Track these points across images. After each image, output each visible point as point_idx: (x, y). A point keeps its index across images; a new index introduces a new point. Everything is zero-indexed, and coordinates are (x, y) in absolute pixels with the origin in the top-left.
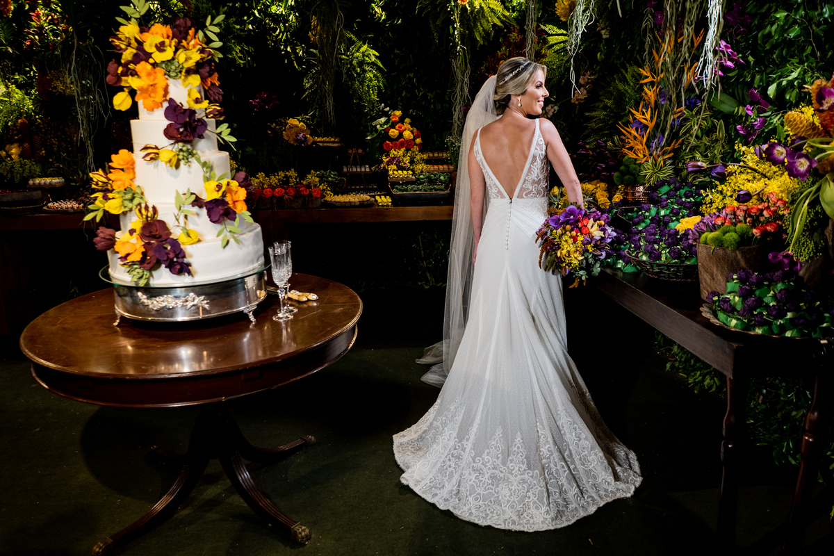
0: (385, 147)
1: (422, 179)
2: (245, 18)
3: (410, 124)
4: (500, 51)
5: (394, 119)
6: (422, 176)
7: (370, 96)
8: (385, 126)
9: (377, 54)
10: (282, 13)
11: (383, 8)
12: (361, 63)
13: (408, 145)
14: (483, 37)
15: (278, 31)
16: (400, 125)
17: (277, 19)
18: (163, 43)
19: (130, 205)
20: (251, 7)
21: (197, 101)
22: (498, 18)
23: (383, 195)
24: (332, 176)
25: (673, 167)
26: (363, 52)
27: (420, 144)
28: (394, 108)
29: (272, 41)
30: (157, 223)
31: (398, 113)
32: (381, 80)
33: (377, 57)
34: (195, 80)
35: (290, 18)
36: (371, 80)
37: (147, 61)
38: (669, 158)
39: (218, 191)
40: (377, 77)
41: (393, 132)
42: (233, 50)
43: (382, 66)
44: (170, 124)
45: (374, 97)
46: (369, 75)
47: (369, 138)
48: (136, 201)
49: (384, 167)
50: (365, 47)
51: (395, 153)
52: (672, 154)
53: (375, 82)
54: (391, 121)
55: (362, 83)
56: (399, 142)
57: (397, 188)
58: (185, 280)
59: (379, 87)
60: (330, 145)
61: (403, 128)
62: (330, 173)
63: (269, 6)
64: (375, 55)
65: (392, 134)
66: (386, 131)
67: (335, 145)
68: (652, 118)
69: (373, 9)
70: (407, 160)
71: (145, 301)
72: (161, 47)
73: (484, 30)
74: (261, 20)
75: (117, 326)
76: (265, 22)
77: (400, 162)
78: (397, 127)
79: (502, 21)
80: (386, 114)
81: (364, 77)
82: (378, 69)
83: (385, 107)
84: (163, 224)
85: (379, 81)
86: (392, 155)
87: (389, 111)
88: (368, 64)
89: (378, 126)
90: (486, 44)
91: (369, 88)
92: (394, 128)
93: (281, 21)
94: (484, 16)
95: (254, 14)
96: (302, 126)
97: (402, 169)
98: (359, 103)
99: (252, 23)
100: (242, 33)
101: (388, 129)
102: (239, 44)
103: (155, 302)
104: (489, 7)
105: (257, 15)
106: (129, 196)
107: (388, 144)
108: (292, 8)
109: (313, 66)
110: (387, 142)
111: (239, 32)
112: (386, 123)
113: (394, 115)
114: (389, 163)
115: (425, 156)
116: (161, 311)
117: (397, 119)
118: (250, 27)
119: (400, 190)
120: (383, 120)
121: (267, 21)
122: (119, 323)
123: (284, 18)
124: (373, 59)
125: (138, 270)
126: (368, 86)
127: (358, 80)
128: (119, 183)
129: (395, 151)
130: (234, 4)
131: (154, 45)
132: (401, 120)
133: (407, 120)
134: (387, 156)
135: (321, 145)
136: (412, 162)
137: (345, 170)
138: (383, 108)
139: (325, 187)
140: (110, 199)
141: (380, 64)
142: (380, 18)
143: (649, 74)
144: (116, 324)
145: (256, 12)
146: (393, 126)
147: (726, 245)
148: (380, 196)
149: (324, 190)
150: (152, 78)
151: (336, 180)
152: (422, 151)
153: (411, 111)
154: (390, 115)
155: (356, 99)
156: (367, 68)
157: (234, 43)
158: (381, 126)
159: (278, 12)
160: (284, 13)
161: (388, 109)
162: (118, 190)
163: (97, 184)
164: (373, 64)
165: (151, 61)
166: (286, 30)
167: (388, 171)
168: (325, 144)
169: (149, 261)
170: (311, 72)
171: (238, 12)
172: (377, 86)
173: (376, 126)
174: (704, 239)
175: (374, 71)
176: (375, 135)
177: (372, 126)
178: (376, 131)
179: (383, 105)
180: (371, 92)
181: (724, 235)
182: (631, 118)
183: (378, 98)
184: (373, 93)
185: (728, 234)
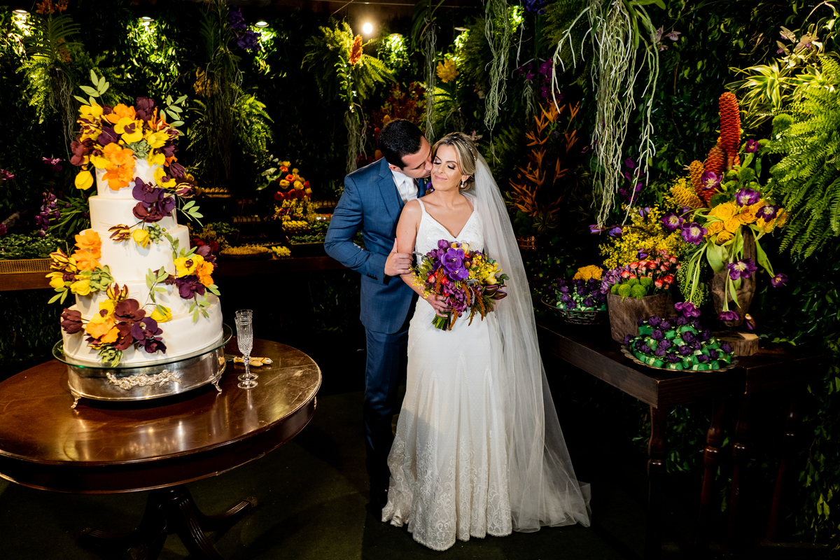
0: (276, 198)
1: (317, 229)
2: (123, 66)
3: (298, 174)
4: (384, 107)
5: (283, 170)
6: (315, 226)
7: (259, 147)
8: (275, 177)
9: (264, 106)
10: (162, 63)
11: (267, 61)
12: (249, 114)
13: (299, 195)
14: (365, 92)
15: (159, 80)
16: (289, 175)
17: (156, 68)
18: (133, 126)
19: (98, 286)
20: (128, 56)
21: (164, 180)
22: (379, 74)
23: (279, 245)
24: (225, 227)
26: (250, 105)
27: (311, 194)
28: (282, 159)
29: (153, 91)
30: (128, 303)
31: (287, 164)
32: (269, 131)
33: (263, 109)
34: (161, 159)
35: (171, 68)
36: (259, 132)
37: (116, 142)
38: (556, 212)
39: (188, 267)
40: (265, 129)
41: (284, 183)
42: (113, 99)
43: (269, 118)
44: (139, 203)
45: (264, 148)
46: (256, 127)
47: (260, 189)
48: (104, 281)
49: (277, 218)
50: (252, 100)
51: (288, 203)
52: (558, 209)
53: (263, 134)
54: (281, 172)
55: (250, 134)
56: (291, 193)
57: (294, 239)
58: (159, 357)
59: (267, 138)
60: (220, 196)
61: (293, 179)
62: (222, 224)
63: (148, 55)
64: (262, 107)
65: (283, 184)
66: (277, 182)
67: (226, 196)
68: (540, 178)
69: (256, 61)
70: (300, 211)
71: (115, 381)
72: (130, 129)
73: (366, 86)
74: (140, 69)
75: (75, 408)
76: (145, 71)
77: (293, 213)
78: (287, 177)
79: (383, 78)
80: (274, 165)
81: (252, 129)
82: (266, 121)
83: (274, 158)
84: (135, 303)
85: (267, 133)
86: (283, 206)
87: (277, 162)
88: (255, 115)
89: (268, 177)
90: (368, 98)
91: (257, 140)
92: (284, 179)
93: (160, 71)
94: (367, 73)
95: (132, 63)
96: (190, 177)
97: (296, 219)
98: (247, 155)
99: (130, 72)
100: (121, 83)
101: (278, 180)
102: (118, 94)
103: (126, 382)
104: (370, 64)
105: (136, 64)
106: (97, 277)
107: (279, 195)
108: (172, 58)
109: (199, 116)
110: (279, 193)
111: (117, 81)
112: (276, 173)
113: (283, 165)
114: (282, 213)
115: (316, 206)
116: (131, 391)
117: (287, 170)
118: (129, 76)
119: (298, 241)
120: (272, 170)
121: (147, 70)
122: (77, 405)
123: (163, 68)
124: (260, 111)
125: (110, 351)
126: (256, 137)
127: (246, 132)
128: (84, 264)
129: (287, 201)
130: (110, 52)
131: (123, 126)
132: (290, 169)
133: (295, 170)
134: (280, 206)
135: (210, 196)
136: (305, 212)
137: (235, 220)
138: (272, 159)
139: (222, 241)
140: (76, 280)
141: (267, 115)
142: (264, 71)
143: (534, 138)
144: (74, 406)
145: (134, 61)
146: (283, 177)
147: (634, 296)
148: (276, 246)
149: (221, 244)
150: (121, 159)
151: (230, 232)
152: (313, 200)
153: (297, 161)
154: (280, 166)
155: (246, 151)
156: (254, 120)
157: (113, 92)
158: (271, 176)
159: (157, 62)
160: (164, 63)
161: (277, 160)
162: (85, 271)
163: (58, 265)
164: (260, 116)
165: (121, 142)
166: (167, 79)
167: (282, 222)
168: (215, 196)
169: (123, 342)
170: (196, 123)
171: (114, 60)
172: (266, 138)
173: (265, 176)
174: (614, 291)
175: (262, 123)
176: (266, 186)
177: (262, 178)
178: (267, 181)
179: (272, 156)
180: (260, 143)
181: (632, 287)
182: (519, 176)
183: (267, 149)
184: (262, 144)
185: (635, 286)
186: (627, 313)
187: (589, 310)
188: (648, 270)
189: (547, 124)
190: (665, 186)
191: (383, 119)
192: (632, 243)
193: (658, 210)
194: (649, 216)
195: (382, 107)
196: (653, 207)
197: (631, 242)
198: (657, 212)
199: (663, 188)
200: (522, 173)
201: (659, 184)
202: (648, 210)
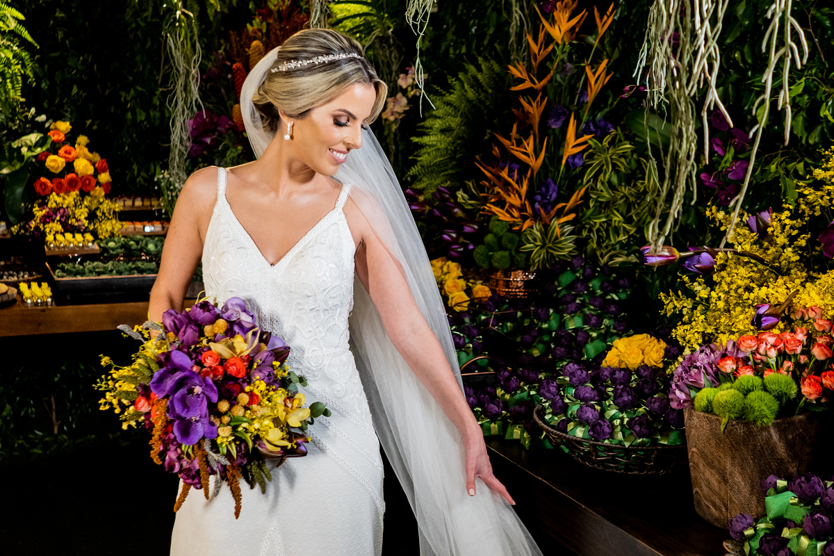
0: (38, 189)
1: (113, 249)
3: (87, 146)
4: (252, 25)
5: (55, 138)
6: (111, 244)
7: (6, 92)
8: (39, 150)
9: (21, 17)
13: (84, 187)
16: (67, 147)
23: (34, 280)
25: (574, 237)
27: (107, 183)
28: (56, 116)
31: (64, 126)
32: (29, 64)
33: (20, 22)
36: (8, 65)
38: (567, 223)
40: (22, 59)
41: (54, 160)
43: (29, 39)
45: (16, 95)
46: (5, 55)
47: (5, 171)
49: (37, 228)
51: (59, 200)
52: (572, 216)
53: (17, 68)
54: (49, 141)
56: (67, 178)
57: (63, 269)
59: (25, 77)
61: (73, 154)
64: (16, 19)
65: (52, 164)
66: (41, 160)
68: (537, 153)
70: (82, 213)
77: (68, 217)
78: (61, 151)
80: (39, 128)
82: (23, 43)
83: (38, 113)
85: (24, 66)
86: (52, 204)
87: (44, 123)
89: (24, 150)
90: (226, 10)
92: (56, 153)
97: (73, 230)
101: (46, 154)
107: (44, 184)
110: (43, 179)
112: (39, 144)
113: (56, 129)
114: (47, 219)
115: (118, 206)
117: (62, 137)
119: (69, 273)
120: (34, 137)
124: (13, 25)
129: (58, 195)
132: (71, 139)
133: (83, 140)
134: (43, 205)
136: (92, 217)
138: (34, 117)
141: (26, 35)
143: (525, 76)
146: (54, 150)
147: (751, 418)
148: (29, 283)
152: (112, 194)
153: (89, 122)
154: (49, 129)
158: (30, 148)
161: (43, 118)
164: (13, 34)
167: (44, 234)
172: (22, 76)
173: (19, 149)
174: (704, 403)
175: (15, 48)
176: (18, 166)
177: (11, 149)
178: (21, 157)
179: (33, 110)
180: (10, 85)
181: (745, 395)
182: (496, 151)
183: (22, 96)
184: (13, 88)
185: (752, 395)
186: (733, 458)
187: (642, 444)
188: (783, 355)
189: (551, 48)
190: (800, 166)
191: (249, 48)
192: (736, 291)
193: (791, 218)
194: (770, 230)
195: (248, 25)
196: (781, 210)
197: (734, 286)
198: (787, 221)
199: (796, 171)
200: (501, 146)
201: (787, 163)
202: (766, 216)
